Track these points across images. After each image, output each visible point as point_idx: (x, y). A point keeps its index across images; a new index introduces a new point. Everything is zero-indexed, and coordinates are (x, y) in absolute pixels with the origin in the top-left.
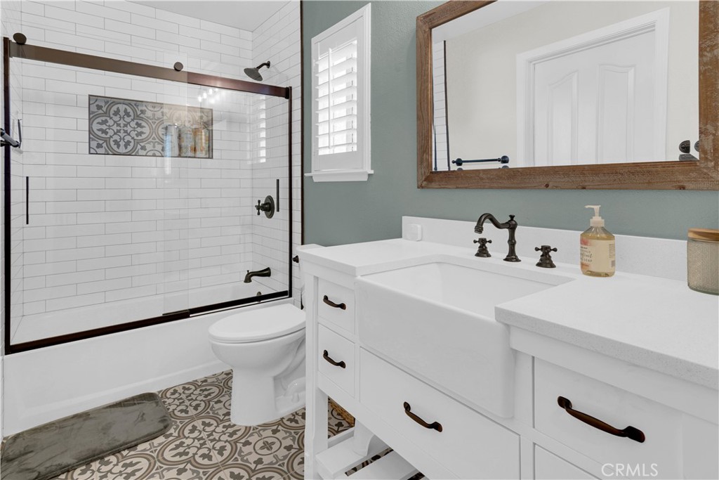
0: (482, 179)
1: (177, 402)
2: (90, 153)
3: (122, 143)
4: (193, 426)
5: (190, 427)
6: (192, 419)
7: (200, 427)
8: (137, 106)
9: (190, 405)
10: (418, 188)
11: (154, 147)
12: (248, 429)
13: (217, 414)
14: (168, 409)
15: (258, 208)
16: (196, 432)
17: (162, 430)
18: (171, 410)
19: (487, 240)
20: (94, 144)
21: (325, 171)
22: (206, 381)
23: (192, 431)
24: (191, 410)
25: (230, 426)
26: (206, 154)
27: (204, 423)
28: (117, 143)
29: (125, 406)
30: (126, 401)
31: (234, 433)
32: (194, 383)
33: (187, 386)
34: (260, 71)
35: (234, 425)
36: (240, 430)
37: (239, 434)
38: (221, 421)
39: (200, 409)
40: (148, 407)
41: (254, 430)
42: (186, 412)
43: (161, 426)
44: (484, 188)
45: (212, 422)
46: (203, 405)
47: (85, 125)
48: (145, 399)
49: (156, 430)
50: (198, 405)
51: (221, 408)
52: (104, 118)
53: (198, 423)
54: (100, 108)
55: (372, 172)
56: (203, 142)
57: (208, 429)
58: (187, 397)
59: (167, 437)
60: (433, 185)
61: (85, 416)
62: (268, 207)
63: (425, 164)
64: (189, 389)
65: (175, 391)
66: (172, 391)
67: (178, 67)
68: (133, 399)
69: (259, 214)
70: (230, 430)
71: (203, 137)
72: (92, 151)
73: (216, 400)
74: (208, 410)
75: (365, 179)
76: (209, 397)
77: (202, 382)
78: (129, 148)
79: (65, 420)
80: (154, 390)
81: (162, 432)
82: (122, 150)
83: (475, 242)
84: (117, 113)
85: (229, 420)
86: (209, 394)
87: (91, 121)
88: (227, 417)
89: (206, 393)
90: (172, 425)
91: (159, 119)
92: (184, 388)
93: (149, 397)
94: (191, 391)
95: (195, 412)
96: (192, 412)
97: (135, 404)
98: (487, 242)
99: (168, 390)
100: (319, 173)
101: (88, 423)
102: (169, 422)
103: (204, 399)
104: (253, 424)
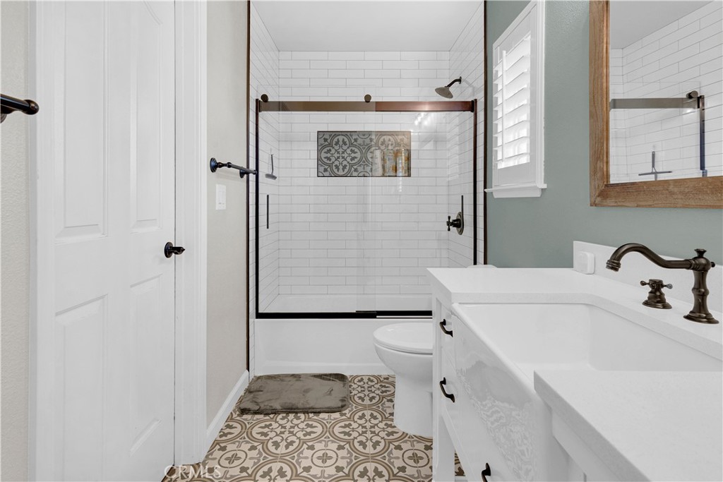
0: (672, 193)
1: (359, 389)
2: (318, 176)
3: (341, 167)
4: (363, 414)
5: (360, 414)
6: (365, 407)
7: (368, 417)
8: (351, 136)
9: (368, 395)
10: (591, 205)
11: (364, 168)
12: (405, 435)
13: (385, 411)
14: (351, 393)
15: (449, 224)
16: (364, 420)
17: (339, 408)
18: (353, 394)
19: (665, 284)
20: (322, 169)
21: (505, 186)
22: (387, 379)
23: (360, 418)
24: (367, 399)
25: (391, 426)
26: (405, 173)
27: (372, 415)
28: (337, 167)
29: (323, 379)
30: (326, 375)
31: (392, 433)
32: (378, 377)
33: (372, 378)
34: (451, 89)
35: (395, 427)
36: (398, 433)
37: (396, 436)
38: (386, 418)
39: (374, 401)
40: (337, 385)
41: (409, 438)
42: (363, 400)
43: (340, 404)
44: (676, 207)
45: (379, 416)
46: (377, 398)
47: (314, 155)
48: (337, 379)
49: (335, 406)
50: (373, 398)
51: (389, 407)
52: (328, 148)
53: (368, 413)
54: (327, 140)
55: (545, 186)
56: (402, 162)
57: (373, 421)
58: (368, 387)
59: (342, 415)
60: (609, 202)
61: (297, 377)
62: (458, 224)
63: (599, 175)
64: (372, 381)
65: (362, 380)
66: (359, 378)
67: (368, 98)
68: (330, 375)
69: (449, 230)
70: (390, 430)
71: (403, 157)
72: (320, 175)
73: (389, 398)
74: (380, 405)
75: (538, 194)
76: (385, 394)
77: (385, 379)
78: (346, 170)
79: (287, 376)
80: (347, 374)
81: (339, 409)
82: (341, 173)
83: (643, 284)
84: (337, 143)
85: (392, 420)
86: (386, 391)
87: (319, 151)
88: (391, 417)
89: (384, 389)
90: (349, 407)
91: (367, 144)
92: (369, 379)
93: (341, 377)
94: (373, 384)
95: (369, 403)
96: (367, 402)
97: (330, 380)
98: (663, 286)
99: (357, 376)
100: (500, 189)
101: (298, 383)
102: (347, 403)
103: (380, 394)
104: (411, 432)
